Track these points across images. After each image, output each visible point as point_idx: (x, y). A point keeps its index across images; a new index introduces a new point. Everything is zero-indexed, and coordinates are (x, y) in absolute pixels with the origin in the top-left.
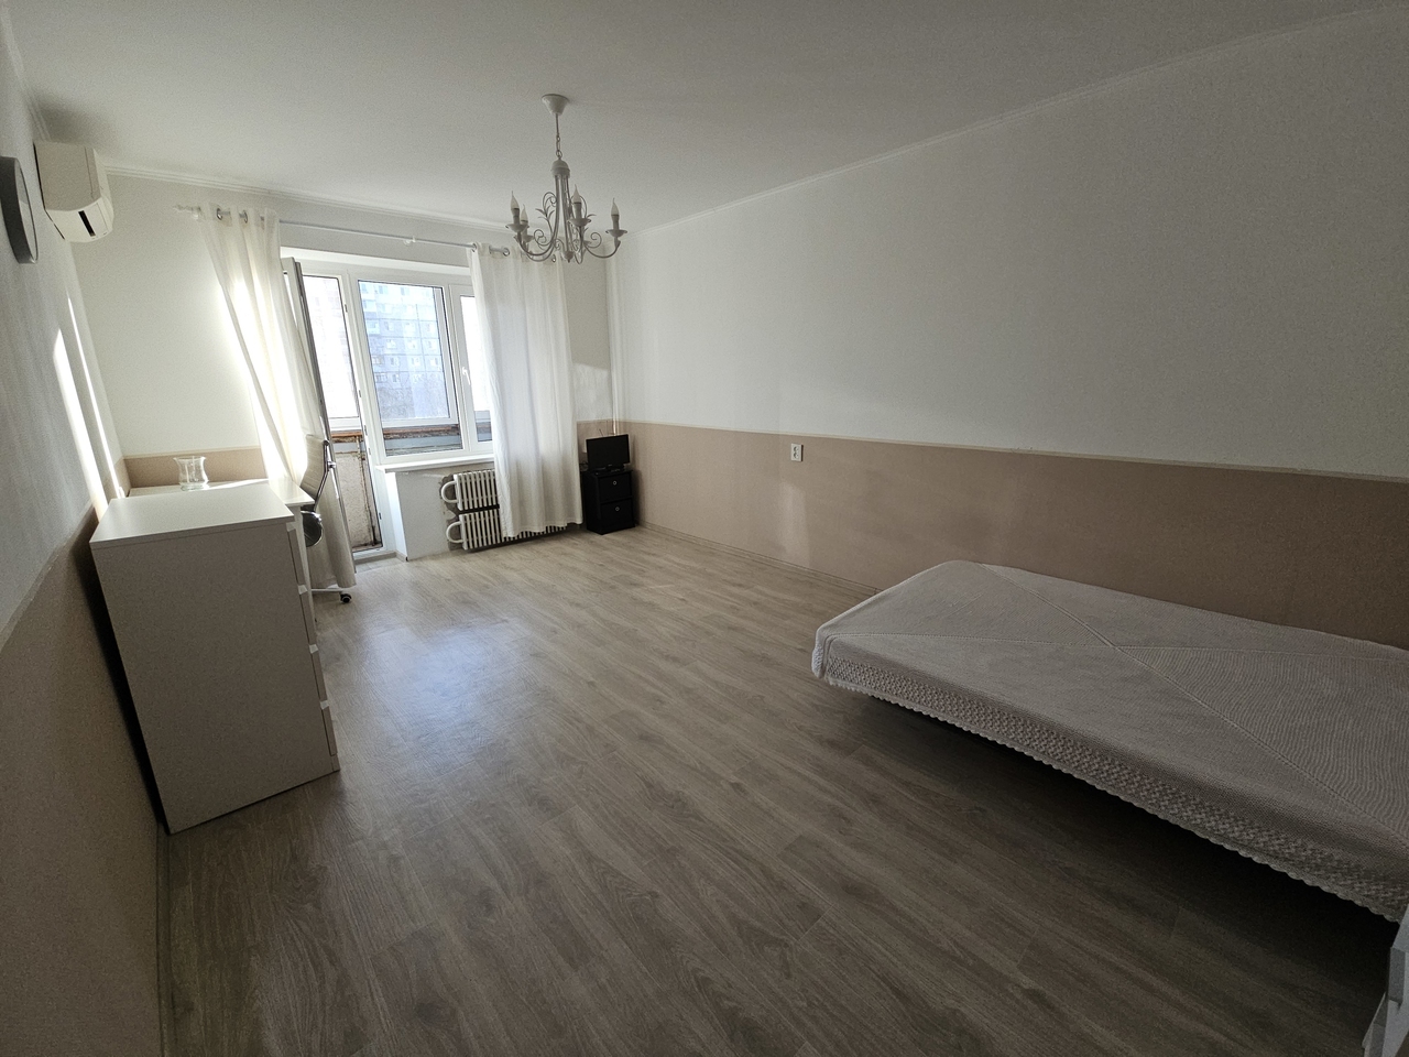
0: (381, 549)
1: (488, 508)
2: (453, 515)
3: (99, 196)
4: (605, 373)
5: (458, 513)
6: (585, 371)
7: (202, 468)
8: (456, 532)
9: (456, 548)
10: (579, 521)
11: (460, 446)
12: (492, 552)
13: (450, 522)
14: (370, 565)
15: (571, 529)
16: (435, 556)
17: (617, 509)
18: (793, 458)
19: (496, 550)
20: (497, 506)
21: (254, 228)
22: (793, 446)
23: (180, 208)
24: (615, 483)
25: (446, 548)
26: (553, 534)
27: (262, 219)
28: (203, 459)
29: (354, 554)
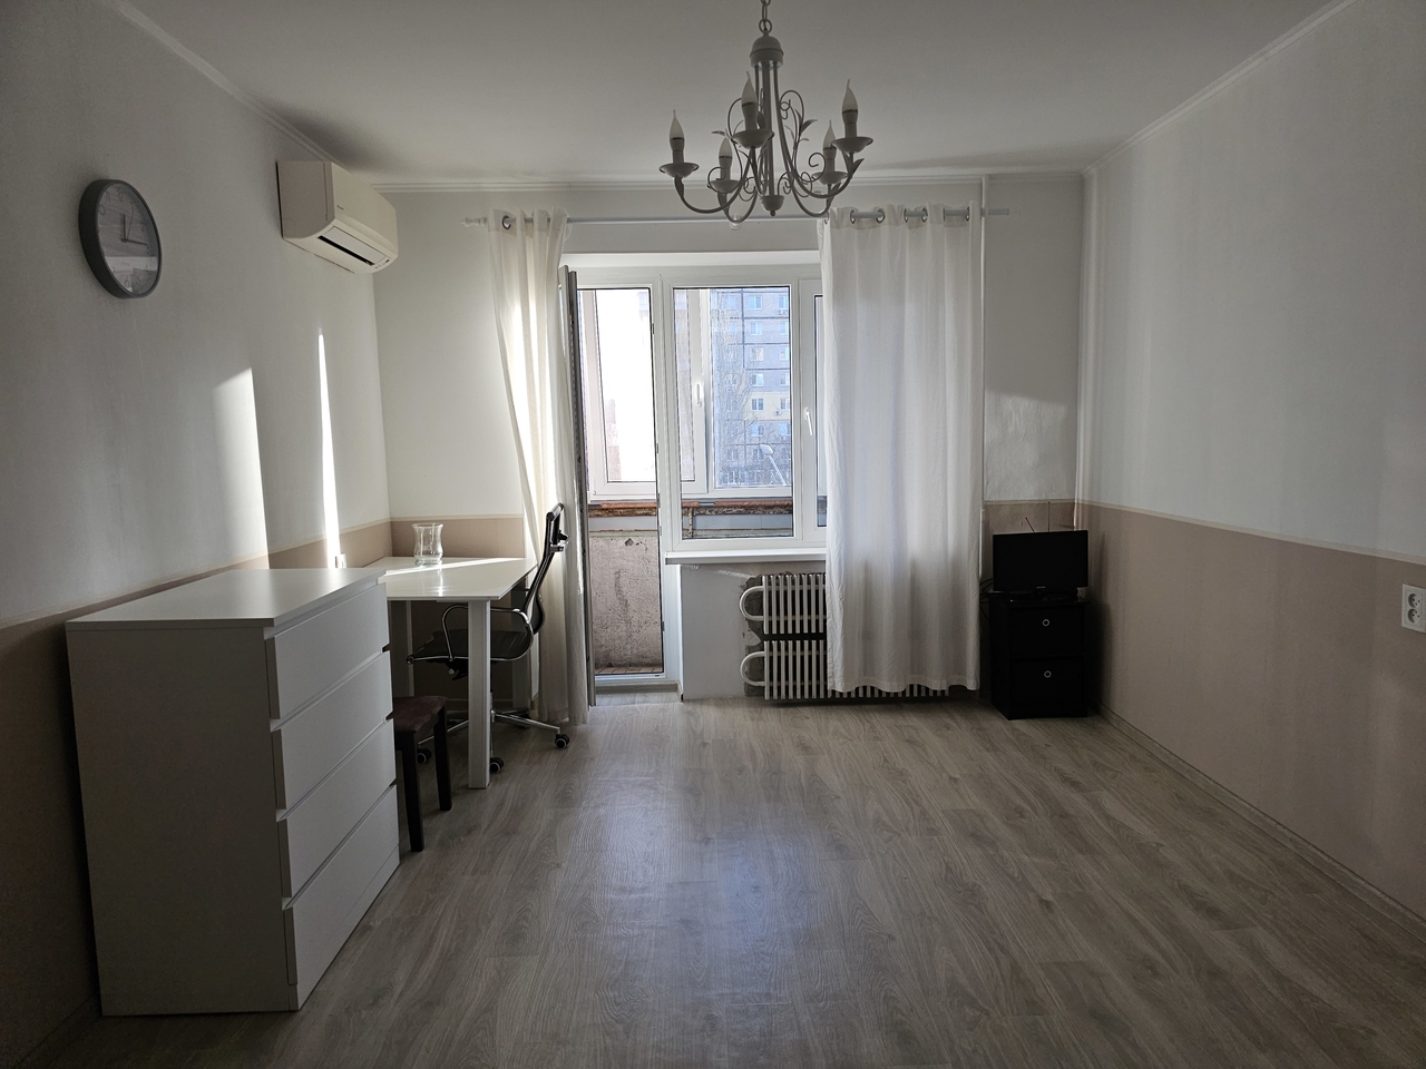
0: (662, 676)
1: (810, 636)
2: (756, 640)
3: (334, 218)
4: (1062, 410)
5: (763, 637)
6: (1019, 410)
7: (439, 538)
8: (755, 668)
9: (754, 693)
10: (971, 684)
11: (789, 531)
12: (806, 711)
13: (750, 649)
14: (639, 697)
15: (953, 699)
16: (721, 701)
17: (1048, 674)
18: (1405, 623)
19: (813, 709)
20: (824, 636)
21: (536, 233)
22: (1407, 590)
23: (468, 221)
24: (1046, 622)
25: (741, 691)
26: (917, 700)
27: (549, 220)
28: (441, 526)
29: (597, 678)
